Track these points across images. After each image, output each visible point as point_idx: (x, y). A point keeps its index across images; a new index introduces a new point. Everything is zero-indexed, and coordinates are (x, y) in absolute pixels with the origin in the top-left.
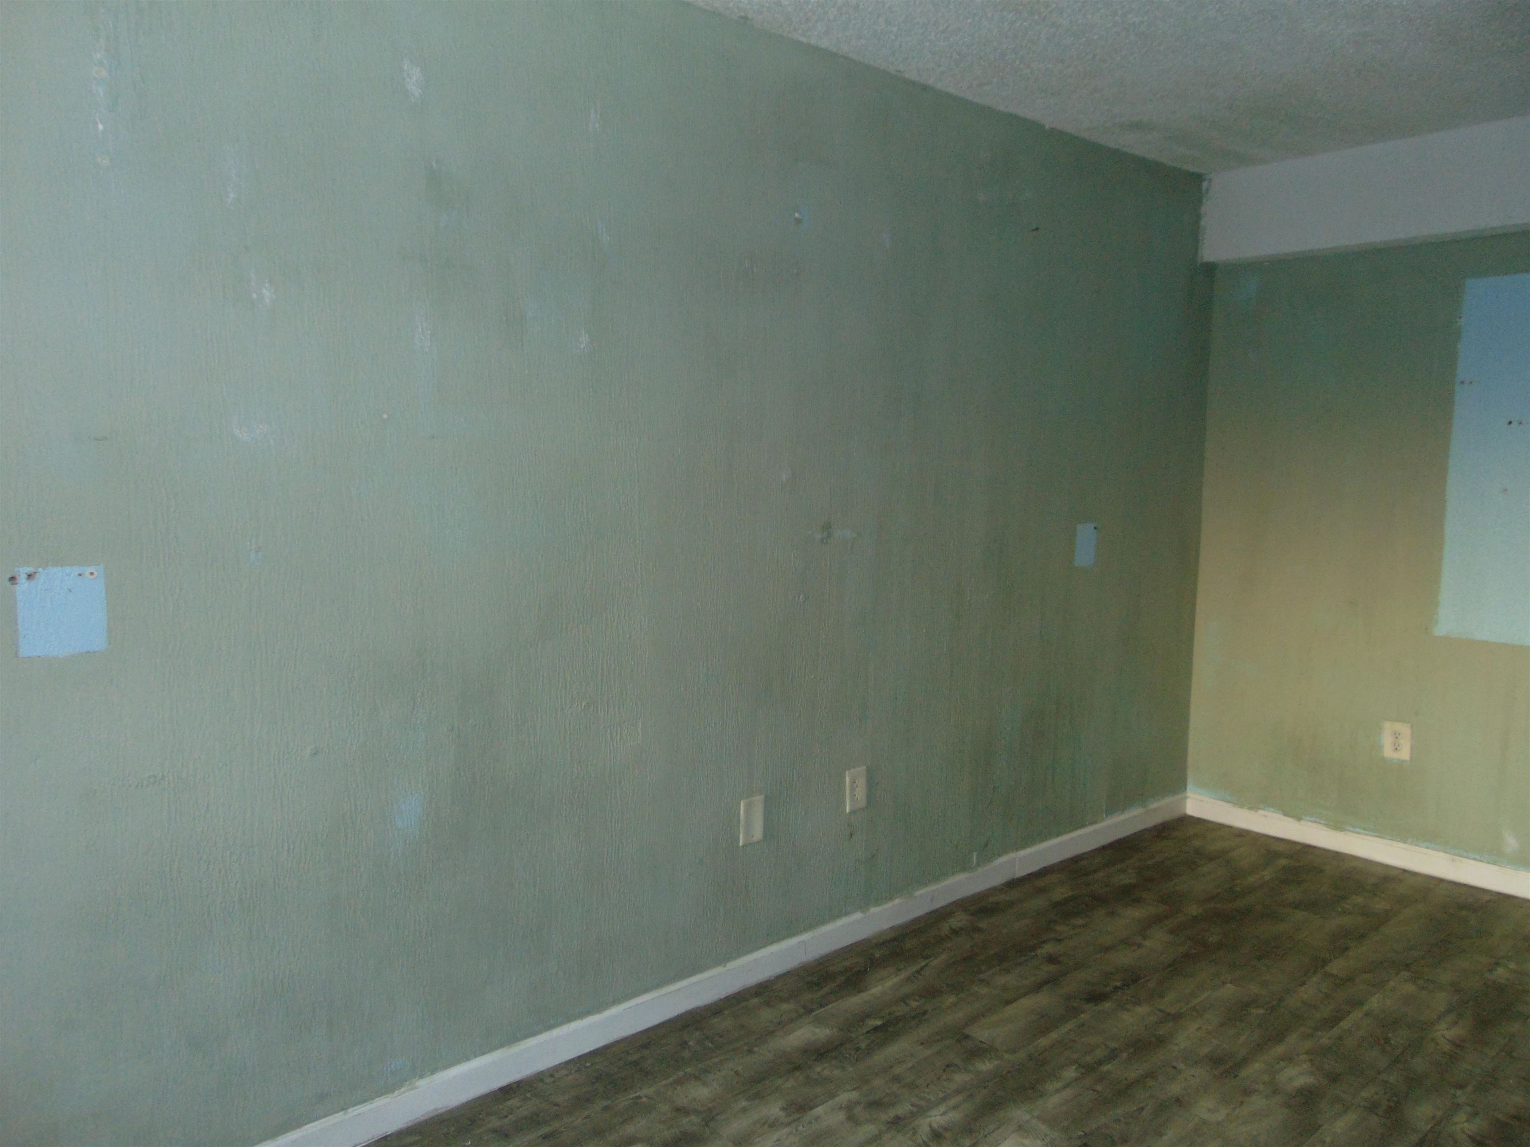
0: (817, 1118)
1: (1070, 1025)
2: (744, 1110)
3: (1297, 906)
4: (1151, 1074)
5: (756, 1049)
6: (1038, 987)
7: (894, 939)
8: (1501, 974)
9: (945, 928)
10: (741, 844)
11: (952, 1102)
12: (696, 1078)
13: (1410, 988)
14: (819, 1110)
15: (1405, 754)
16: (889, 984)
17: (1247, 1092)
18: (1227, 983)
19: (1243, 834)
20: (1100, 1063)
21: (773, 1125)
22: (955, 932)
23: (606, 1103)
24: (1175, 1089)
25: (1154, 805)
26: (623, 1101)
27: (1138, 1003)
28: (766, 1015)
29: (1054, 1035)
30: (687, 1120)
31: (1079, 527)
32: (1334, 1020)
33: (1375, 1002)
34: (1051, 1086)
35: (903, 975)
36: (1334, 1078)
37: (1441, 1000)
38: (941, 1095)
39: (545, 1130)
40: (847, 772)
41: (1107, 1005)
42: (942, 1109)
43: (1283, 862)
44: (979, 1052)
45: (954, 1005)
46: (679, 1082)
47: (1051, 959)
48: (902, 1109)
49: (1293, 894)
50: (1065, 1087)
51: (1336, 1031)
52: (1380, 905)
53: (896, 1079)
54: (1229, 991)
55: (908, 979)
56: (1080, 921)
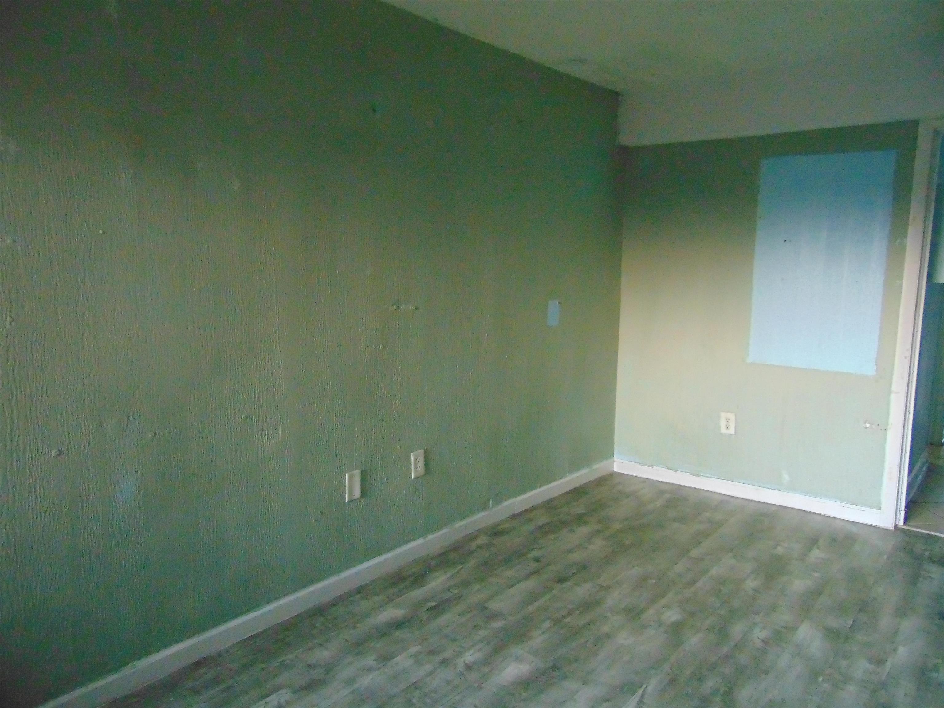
0: (397, 664)
1: (548, 597)
2: (351, 663)
3: (674, 520)
4: (591, 622)
5: (358, 625)
6: (528, 576)
7: (443, 554)
8: (780, 550)
9: (474, 545)
10: (346, 501)
11: (477, 647)
12: (321, 645)
13: (733, 561)
14: (398, 659)
15: (732, 431)
16: (439, 581)
17: (645, 627)
18: (635, 567)
19: (645, 481)
20: (563, 617)
21: (369, 670)
22: (480, 547)
23: (262, 666)
24: (606, 629)
25: (595, 467)
26: (274, 664)
27: (585, 581)
28: (365, 604)
29: (537, 604)
30: (315, 671)
31: (550, 302)
32: (693, 582)
33: (714, 571)
34: (534, 633)
35: (449, 575)
36: (692, 614)
37: (749, 567)
38: (471, 644)
39: (223, 686)
40: (412, 454)
41: (568, 583)
42: (471, 652)
43: (667, 496)
44: (494, 616)
45: (478, 591)
46: (311, 649)
47: (537, 560)
48: (447, 654)
49: (672, 514)
50: (543, 633)
51: (693, 589)
52: (718, 516)
53: (446, 636)
54: (636, 571)
55: (452, 577)
56: (551, 537)
